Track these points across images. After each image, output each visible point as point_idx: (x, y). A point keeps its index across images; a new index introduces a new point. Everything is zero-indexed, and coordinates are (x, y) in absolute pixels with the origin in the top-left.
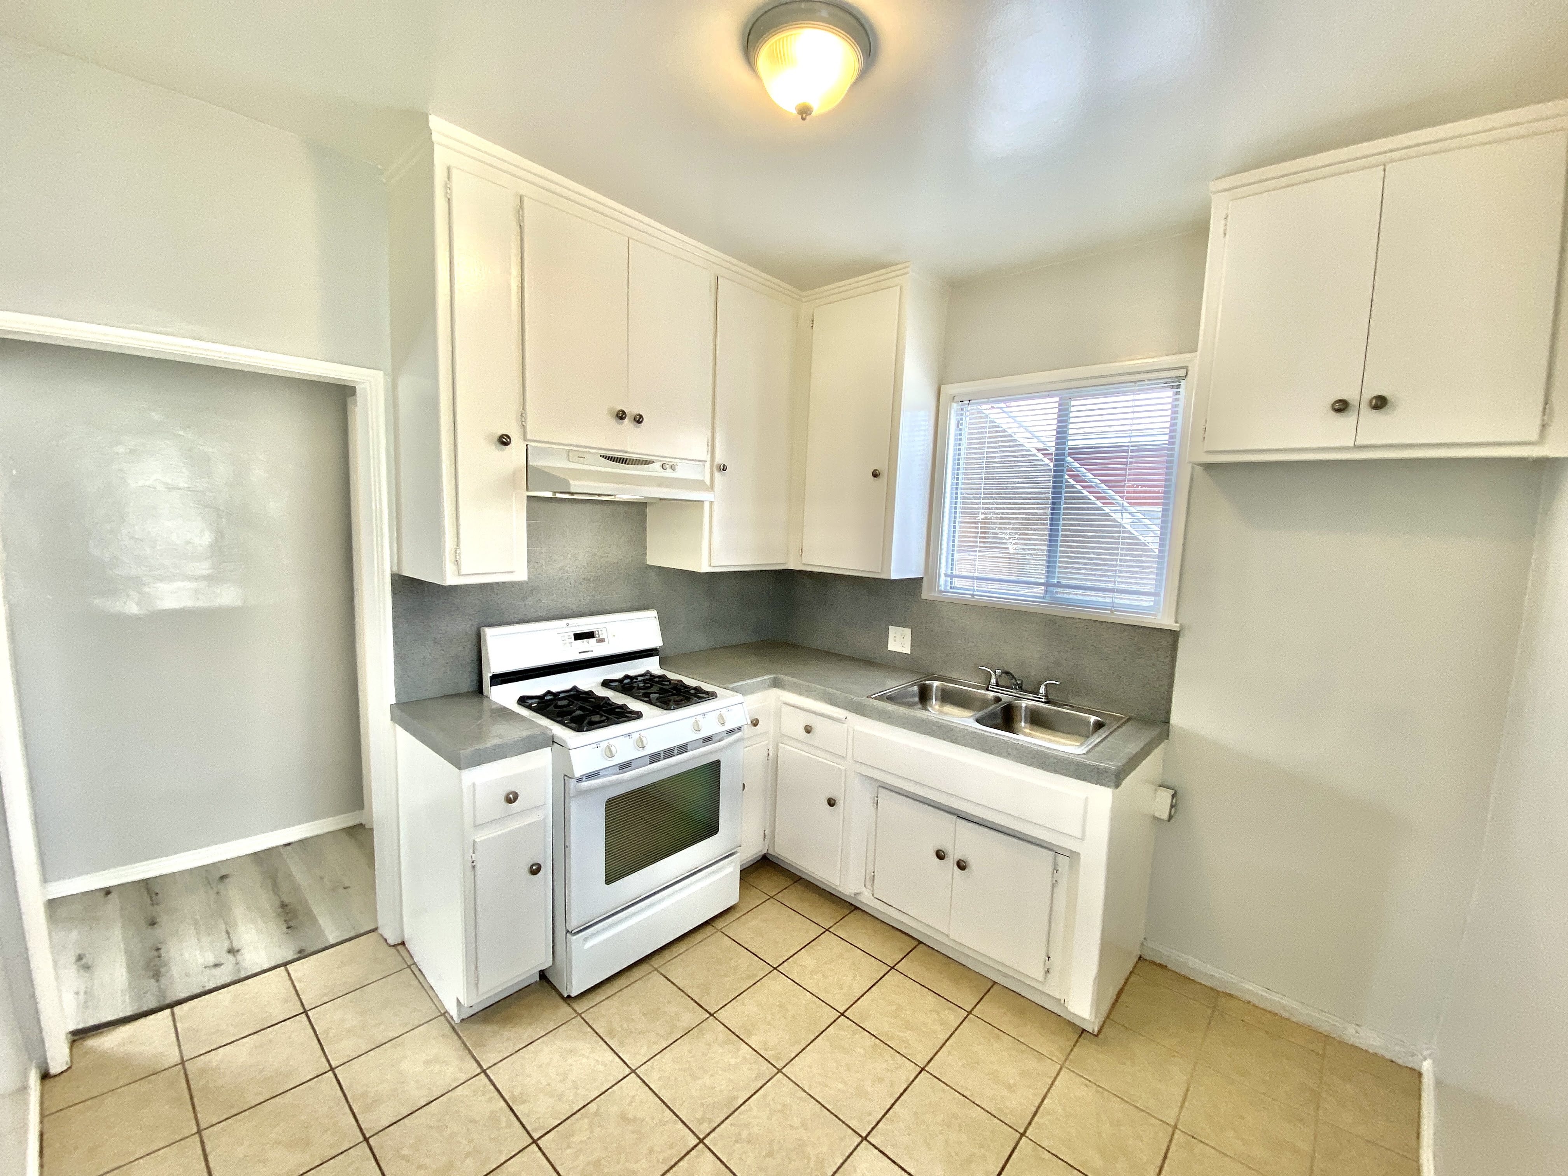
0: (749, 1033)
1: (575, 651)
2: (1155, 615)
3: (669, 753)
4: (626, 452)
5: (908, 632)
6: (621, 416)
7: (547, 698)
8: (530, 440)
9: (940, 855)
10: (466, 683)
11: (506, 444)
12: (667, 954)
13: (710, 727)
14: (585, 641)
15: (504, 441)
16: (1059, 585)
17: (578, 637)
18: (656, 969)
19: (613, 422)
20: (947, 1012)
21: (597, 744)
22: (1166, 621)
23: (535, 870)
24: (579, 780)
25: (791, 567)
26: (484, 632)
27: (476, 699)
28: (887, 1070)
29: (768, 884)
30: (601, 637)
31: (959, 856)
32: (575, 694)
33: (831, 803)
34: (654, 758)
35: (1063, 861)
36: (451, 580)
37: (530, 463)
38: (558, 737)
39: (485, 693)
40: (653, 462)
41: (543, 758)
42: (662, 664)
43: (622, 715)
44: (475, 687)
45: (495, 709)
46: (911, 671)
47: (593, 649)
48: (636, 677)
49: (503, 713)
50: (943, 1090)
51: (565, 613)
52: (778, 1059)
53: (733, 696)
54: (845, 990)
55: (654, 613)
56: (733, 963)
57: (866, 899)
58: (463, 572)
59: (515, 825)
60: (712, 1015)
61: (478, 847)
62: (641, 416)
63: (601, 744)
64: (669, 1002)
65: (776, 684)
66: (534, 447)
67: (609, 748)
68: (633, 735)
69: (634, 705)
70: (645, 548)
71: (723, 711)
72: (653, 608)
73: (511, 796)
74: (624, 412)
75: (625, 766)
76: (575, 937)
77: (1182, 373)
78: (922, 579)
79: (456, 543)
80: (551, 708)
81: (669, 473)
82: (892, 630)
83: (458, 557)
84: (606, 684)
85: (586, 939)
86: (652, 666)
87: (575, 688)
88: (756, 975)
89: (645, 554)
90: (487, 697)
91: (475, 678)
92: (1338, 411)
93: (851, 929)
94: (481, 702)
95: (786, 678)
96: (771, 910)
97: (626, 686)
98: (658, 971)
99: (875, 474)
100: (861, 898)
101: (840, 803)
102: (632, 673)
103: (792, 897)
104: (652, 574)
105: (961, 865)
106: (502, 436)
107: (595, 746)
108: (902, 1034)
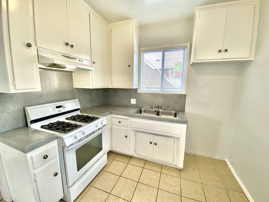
0: (120, 195)
1: (57, 111)
2: (182, 92)
3: (90, 134)
4: (69, 55)
5: (135, 100)
6: (67, 44)
7: (50, 125)
8: (38, 47)
9: (151, 143)
10: (21, 124)
11: (30, 46)
12: (94, 182)
13: (100, 126)
14: (59, 108)
15: (29, 45)
16: (163, 88)
17: (57, 107)
18: (92, 186)
19: (65, 46)
20: (157, 174)
21: (72, 136)
22: (184, 93)
23: (56, 174)
24: (68, 147)
25: (110, 87)
26: (26, 109)
27: (26, 129)
28: (152, 192)
29: (112, 157)
30: (64, 107)
31: (154, 142)
32: (59, 123)
33: (126, 137)
34: (87, 136)
35: (176, 140)
36: (12, 91)
37: (39, 54)
38: (58, 136)
39: (29, 126)
40: (76, 59)
41: (55, 143)
42: (81, 112)
43: (76, 127)
44: (25, 125)
45: (33, 131)
46: (137, 107)
47: (62, 110)
48: (75, 116)
49: (36, 131)
50: (164, 192)
51: (52, 101)
52: (129, 199)
53: (103, 117)
54: (136, 176)
55: (77, 100)
56: (110, 178)
57: (135, 155)
58: (17, 88)
59: (47, 165)
60: (110, 194)
61: (36, 174)
62: (73, 46)
63: (73, 136)
64: (98, 194)
65: (111, 113)
66: (39, 49)
67: (75, 136)
68: (81, 131)
69: (78, 123)
70: (73, 83)
71: (102, 121)
72: (77, 98)
73: (45, 157)
74: (68, 43)
75: (80, 140)
76: (70, 189)
77: (186, 47)
78: (137, 89)
79: (13, 79)
80: (53, 128)
81: (81, 62)
82: (132, 100)
83: (15, 83)
84: (67, 119)
85: (74, 187)
86: (78, 113)
87: (58, 121)
88: (117, 179)
89: (73, 85)
90: (29, 127)
91: (25, 122)
92: (219, 52)
93: (133, 162)
94: (28, 129)
95: (113, 112)
96: (114, 163)
97: (73, 118)
98: (93, 187)
99: (129, 66)
100: (133, 155)
101: (128, 137)
102: (74, 115)
103: (118, 158)
104: (75, 90)
105: (156, 144)
106: (28, 44)
107: (71, 136)
108: (151, 182)
